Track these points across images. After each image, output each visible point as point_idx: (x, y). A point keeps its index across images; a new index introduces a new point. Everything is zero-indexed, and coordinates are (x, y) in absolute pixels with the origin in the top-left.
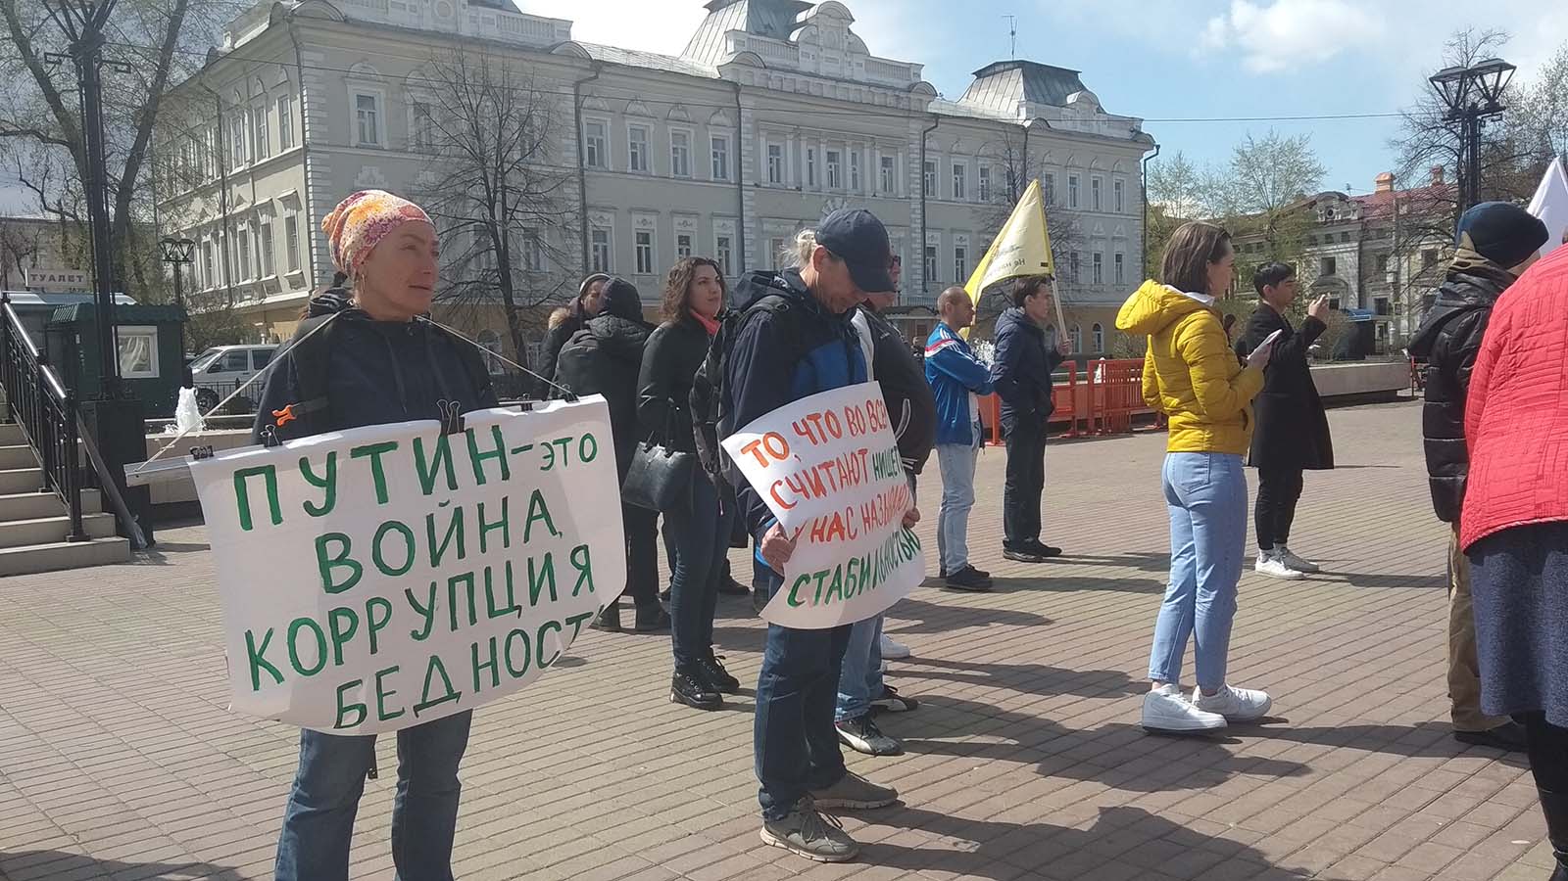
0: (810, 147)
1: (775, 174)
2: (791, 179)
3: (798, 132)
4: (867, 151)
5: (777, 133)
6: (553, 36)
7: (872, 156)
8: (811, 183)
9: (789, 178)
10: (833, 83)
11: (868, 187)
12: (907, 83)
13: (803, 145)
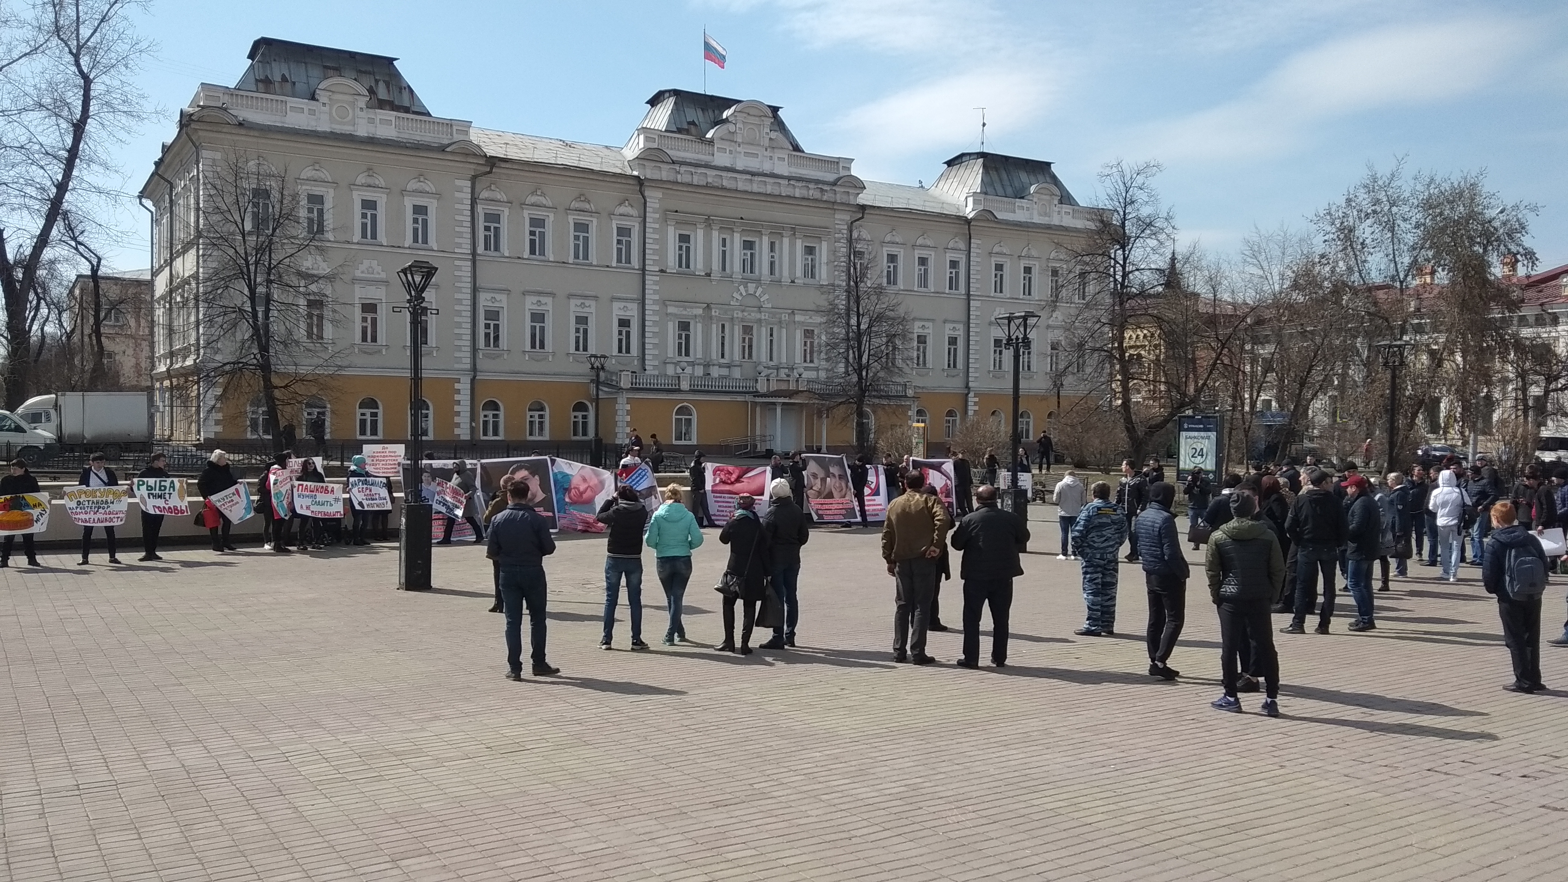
0: (724, 236)
1: (685, 259)
2: (700, 265)
3: (708, 222)
4: (786, 241)
5: (686, 223)
6: (452, 135)
7: (792, 246)
8: (724, 269)
9: (698, 264)
10: (749, 177)
11: (786, 273)
12: (836, 176)
13: (715, 234)
